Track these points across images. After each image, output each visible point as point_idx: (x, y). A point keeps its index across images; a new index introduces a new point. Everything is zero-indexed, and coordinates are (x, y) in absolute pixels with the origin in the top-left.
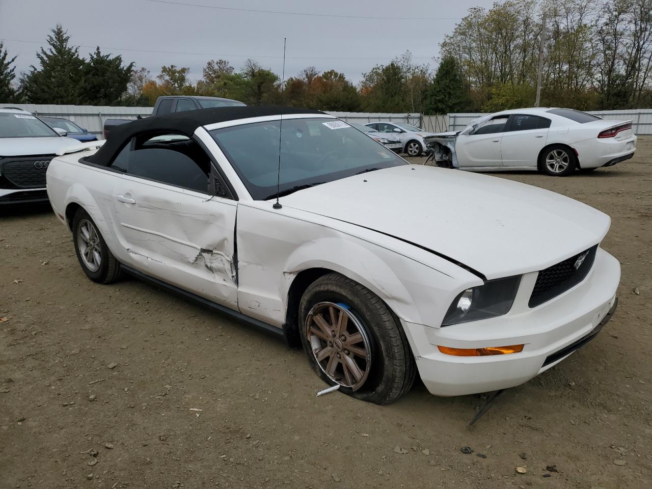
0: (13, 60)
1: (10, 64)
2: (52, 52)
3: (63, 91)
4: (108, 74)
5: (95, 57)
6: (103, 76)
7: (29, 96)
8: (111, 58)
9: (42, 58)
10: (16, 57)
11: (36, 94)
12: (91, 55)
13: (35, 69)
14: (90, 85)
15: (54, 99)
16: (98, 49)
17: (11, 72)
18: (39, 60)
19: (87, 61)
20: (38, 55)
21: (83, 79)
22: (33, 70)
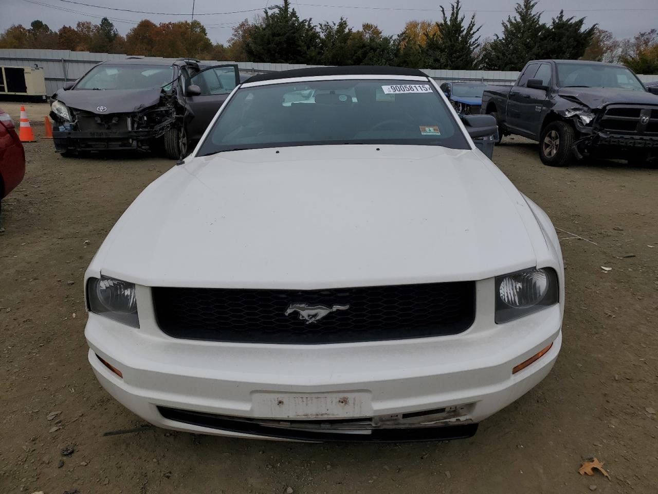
0: (478, 30)
1: (475, 34)
2: (515, 20)
3: (515, 57)
4: (564, 39)
5: (557, 21)
6: (559, 40)
7: (487, 63)
8: (573, 21)
9: (506, 27)
10: (481, 27)
11: (492, 60)
12: (554, 20)
13: (498, 38)
14: (543, 51)
15: (505, 66)
16: (562, 12)
17: (475, 41)
18: (503, 29)
19: (547, 26)
20: (503, 24)
21: (537, 44)
22: (496, 38)
